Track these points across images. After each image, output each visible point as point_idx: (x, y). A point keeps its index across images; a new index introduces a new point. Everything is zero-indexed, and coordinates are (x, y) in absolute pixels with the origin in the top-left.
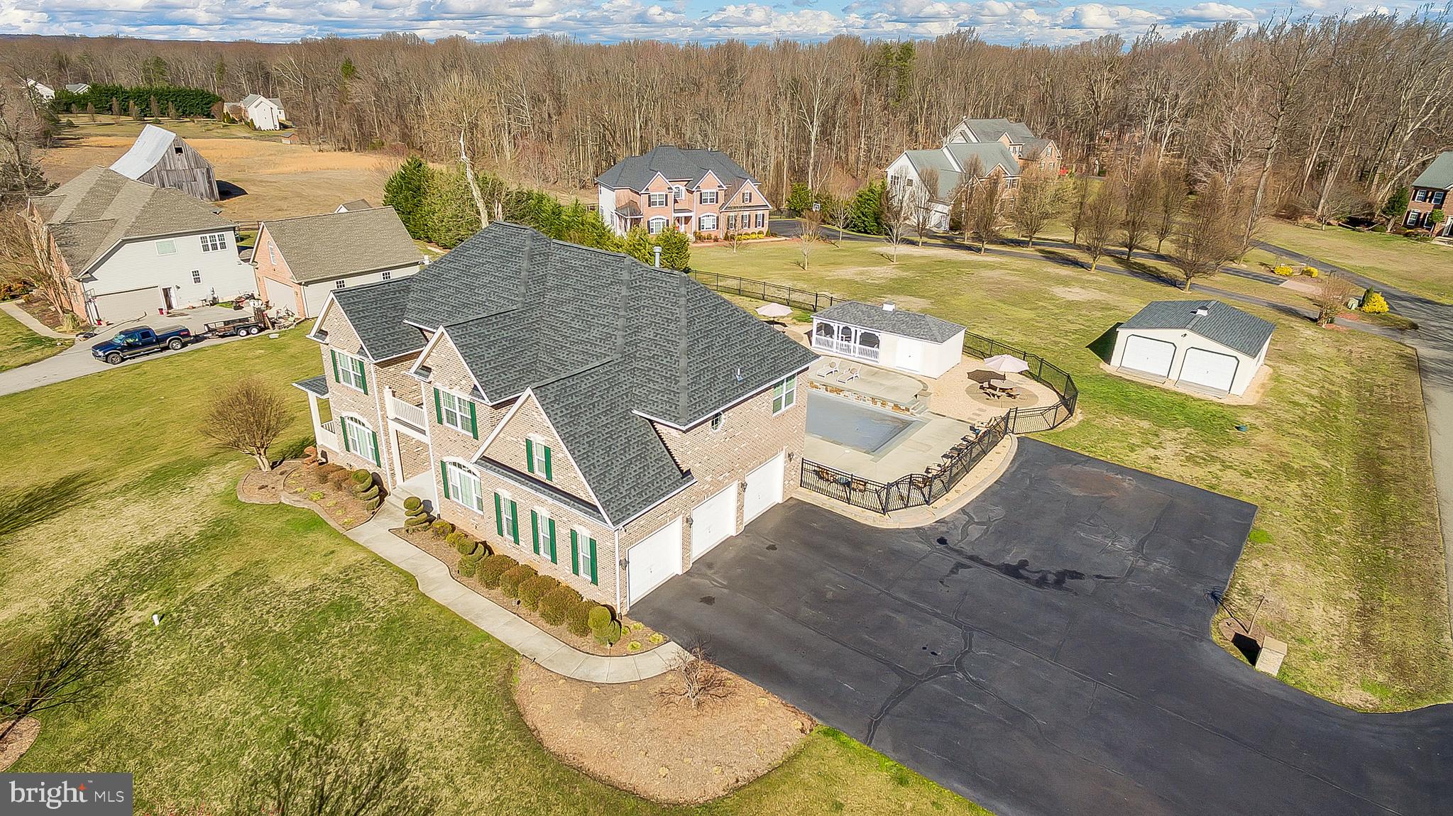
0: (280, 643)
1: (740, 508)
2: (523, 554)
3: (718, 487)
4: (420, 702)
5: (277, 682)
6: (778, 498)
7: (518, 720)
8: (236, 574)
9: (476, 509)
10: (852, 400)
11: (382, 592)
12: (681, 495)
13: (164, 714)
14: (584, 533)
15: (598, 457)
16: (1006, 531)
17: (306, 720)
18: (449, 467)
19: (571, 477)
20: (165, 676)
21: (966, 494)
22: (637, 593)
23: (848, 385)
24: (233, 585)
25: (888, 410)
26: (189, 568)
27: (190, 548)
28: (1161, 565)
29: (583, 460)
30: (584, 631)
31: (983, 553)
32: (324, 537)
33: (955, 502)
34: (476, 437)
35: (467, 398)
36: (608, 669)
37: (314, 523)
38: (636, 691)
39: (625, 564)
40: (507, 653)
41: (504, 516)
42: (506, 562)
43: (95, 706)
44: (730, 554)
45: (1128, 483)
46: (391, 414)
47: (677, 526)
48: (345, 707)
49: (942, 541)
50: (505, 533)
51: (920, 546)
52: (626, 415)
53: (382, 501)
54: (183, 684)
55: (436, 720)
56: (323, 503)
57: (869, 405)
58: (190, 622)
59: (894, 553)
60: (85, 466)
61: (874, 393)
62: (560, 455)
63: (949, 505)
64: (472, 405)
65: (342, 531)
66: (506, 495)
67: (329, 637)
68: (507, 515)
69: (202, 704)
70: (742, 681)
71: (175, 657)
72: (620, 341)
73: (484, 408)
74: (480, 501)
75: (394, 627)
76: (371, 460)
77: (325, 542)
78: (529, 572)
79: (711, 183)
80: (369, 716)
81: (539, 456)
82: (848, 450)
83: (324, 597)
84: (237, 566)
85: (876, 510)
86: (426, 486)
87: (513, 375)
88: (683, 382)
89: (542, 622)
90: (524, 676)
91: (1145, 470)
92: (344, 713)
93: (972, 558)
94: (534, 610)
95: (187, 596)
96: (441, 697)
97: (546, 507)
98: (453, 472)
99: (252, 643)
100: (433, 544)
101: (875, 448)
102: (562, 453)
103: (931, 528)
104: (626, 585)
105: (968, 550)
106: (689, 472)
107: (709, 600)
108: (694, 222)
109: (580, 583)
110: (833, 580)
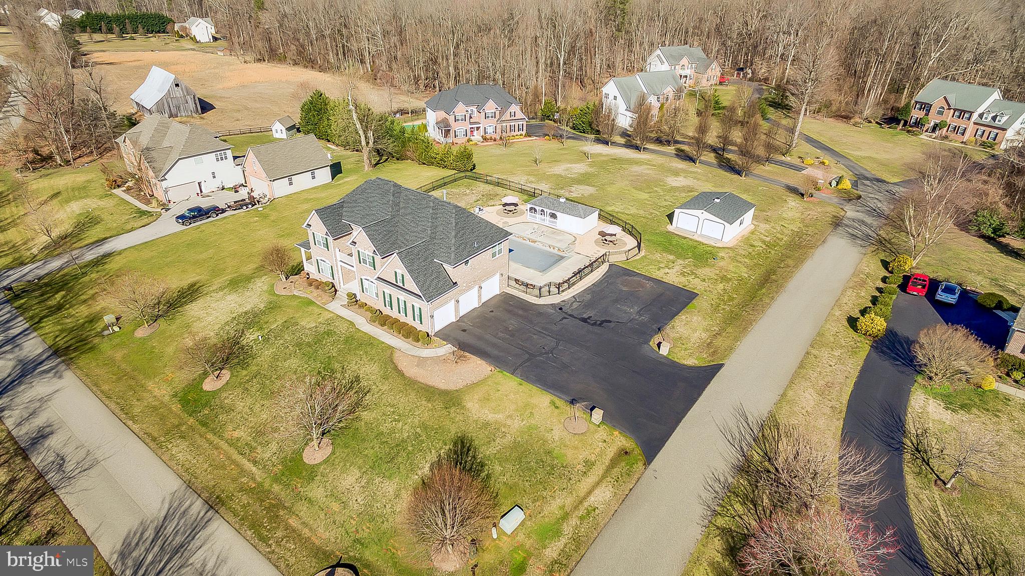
0: (309, 345)
1: (480, 296)
2: (394, 314)
3: (469, 288)
4: (362, 362)
5: (311, 357)
6: (497, 292)
7: (396, 368)
8: (285, 322)
9: (375, 297)
10: (540, 246)
11: (342, 328)
12: (454, 292)
13: (273, 367)
14: (417, 306)
15: (421, 278)
16: (588, 305)
17: (324, 368)
18: (364, 280)
19: (411, 285)
20: (270, 357)
21: (577, 290)
22: (438, 327)
23: (539, 239)
24: (286, 325)
25: (556, 251)
26: (266, 320)
27: (263, 313)
28: (645, 318)
29: (415, 279)
30: (418, 341)
31: (575, 314)
32: (316, 308)
33: (571, 293)
34: (375, 269)
35: (372, 255)
36: (426, 353)
37: (310, 303)
38: (436, 360)
39: (432, 317)
40: (391, 348)
41: (386, 299)
42: (388, 317)
43: (247, 366)
44: (476, 313)
45: (649, 285)
46: (339, 259)
47: (453, 302)
48: (337, 364)
49: (561, 309)
50: (387, 306)
51: (551, 311)
52: (432, 262)
53: (336, 293)
54: (278, 358)
55: (368, 368)
56: (312, 294)
57: (548, 249)
58: (273, 339)
59: (540, 313)
60: (197, 278)
61: (550, 243)
62: (407, 277)
63: (568, 295)
64: (373, 257)
65: (322, 306)
66: (387, 291)
67: (326, 343)
68: (388, 299)
69: (287, 364)
70: (472, 356)
71: (271, 350)
72: (429, 232)
73: (378, 258)
74: (377, 294)
75: (349, 340)
76: (330, 277)
77: (317, 310)
78: (397, 321)
79: (491, 107)
80: (345, 367)
81: (399, 277)
82: (532, 271)
83: (322, 329)
84: (285, 319)
85: (537, 297)
86: (354, 287)
87: (388, 245)
88: (453, 249)
89: (402, 338)
90: (397, 356)
91: (660, 279)
92: (337, 366)
93: (570, 315)
94: (400, 334)
95: (269, 330)
96: (369, 361)
97: (403, 296)
98: (365, 283)
99: (299, 345)
100: (359, 311)
101: (544, 270)
102: (408, 277)
103: (559, 304)
104: (433, 325)
105: (570, 312)
106: (456, 283)
107: (464, 331)
108: (482, 129)
109: (416, 324)
110: (513, 323)
